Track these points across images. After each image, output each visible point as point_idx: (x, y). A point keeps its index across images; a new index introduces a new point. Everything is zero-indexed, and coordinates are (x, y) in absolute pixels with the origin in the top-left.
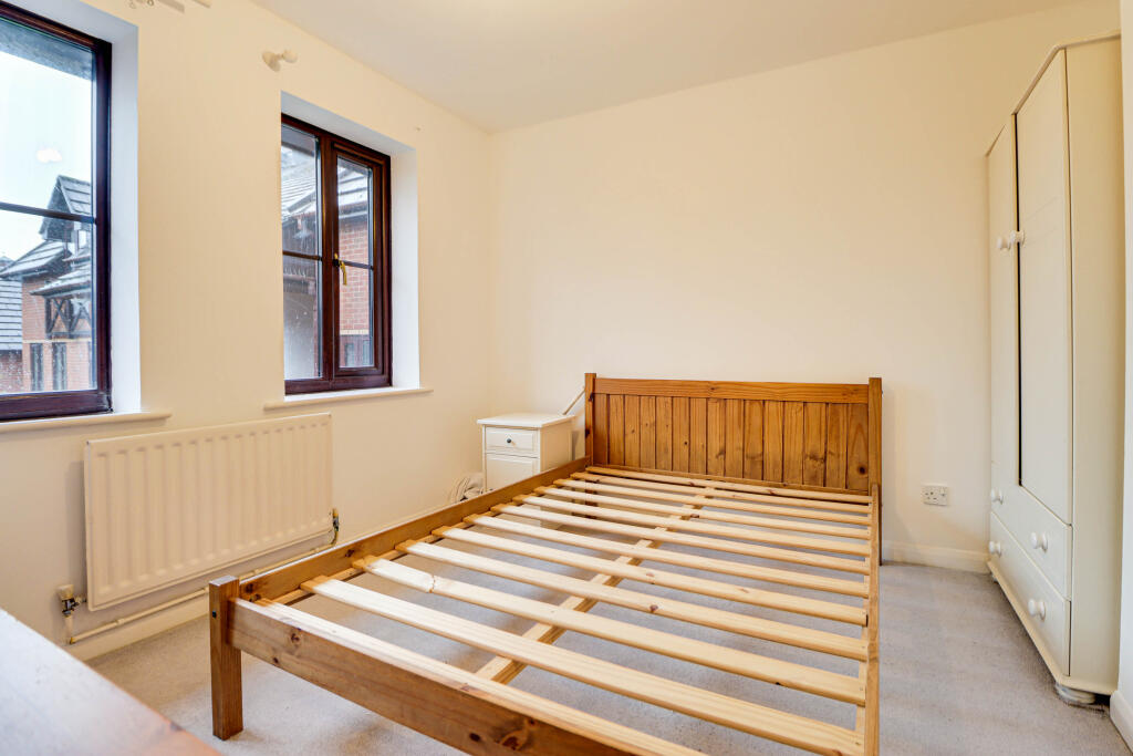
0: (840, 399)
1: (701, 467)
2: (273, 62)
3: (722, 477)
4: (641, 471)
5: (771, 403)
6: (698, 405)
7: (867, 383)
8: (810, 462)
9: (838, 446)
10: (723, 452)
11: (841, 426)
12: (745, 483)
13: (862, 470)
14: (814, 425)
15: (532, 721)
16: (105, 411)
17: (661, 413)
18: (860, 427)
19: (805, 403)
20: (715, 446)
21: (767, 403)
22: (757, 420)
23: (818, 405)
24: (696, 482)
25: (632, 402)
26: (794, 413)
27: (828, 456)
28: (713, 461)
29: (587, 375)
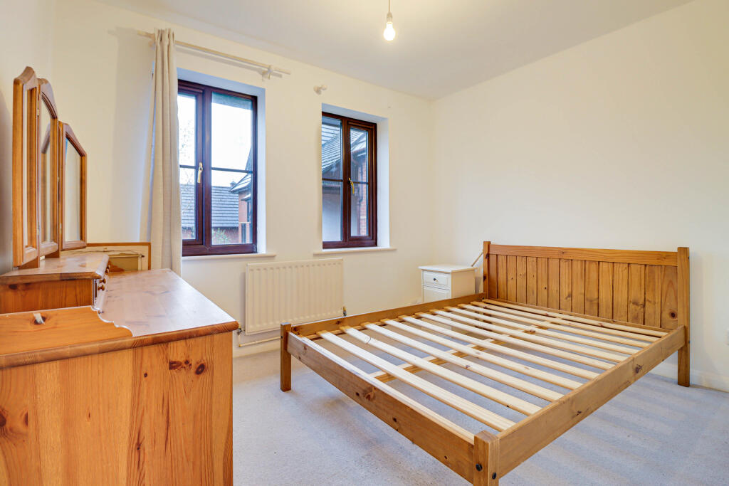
0: (655, 262)
1: (556, 305)
2: (318, 91)
3: (569, 312)
4: (517, 305)
5: (604, 264)
6: (554, 264)
7: (676, 251)
8: (632, 307)
9: (654, 296)
10: (571, 295)
11: (656, 280)
12: (585, 318)
13: (673, 315)
14: (635, 279)
15: (375, 388)
16: (252, 252)
17: (530, 267)
18: (671, 282)
19: (629, 264)
20: (565, 291)
21: (601, 263)
22: (594, 275)
23: (639, 266)
24: (550, 314)
25: (511, 260)
26: (621, 272)
27: (647, 303)
28: (563, 301)
29: (484, 242)
